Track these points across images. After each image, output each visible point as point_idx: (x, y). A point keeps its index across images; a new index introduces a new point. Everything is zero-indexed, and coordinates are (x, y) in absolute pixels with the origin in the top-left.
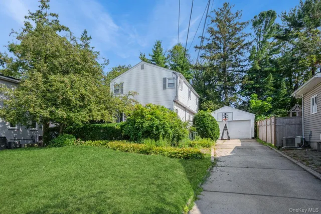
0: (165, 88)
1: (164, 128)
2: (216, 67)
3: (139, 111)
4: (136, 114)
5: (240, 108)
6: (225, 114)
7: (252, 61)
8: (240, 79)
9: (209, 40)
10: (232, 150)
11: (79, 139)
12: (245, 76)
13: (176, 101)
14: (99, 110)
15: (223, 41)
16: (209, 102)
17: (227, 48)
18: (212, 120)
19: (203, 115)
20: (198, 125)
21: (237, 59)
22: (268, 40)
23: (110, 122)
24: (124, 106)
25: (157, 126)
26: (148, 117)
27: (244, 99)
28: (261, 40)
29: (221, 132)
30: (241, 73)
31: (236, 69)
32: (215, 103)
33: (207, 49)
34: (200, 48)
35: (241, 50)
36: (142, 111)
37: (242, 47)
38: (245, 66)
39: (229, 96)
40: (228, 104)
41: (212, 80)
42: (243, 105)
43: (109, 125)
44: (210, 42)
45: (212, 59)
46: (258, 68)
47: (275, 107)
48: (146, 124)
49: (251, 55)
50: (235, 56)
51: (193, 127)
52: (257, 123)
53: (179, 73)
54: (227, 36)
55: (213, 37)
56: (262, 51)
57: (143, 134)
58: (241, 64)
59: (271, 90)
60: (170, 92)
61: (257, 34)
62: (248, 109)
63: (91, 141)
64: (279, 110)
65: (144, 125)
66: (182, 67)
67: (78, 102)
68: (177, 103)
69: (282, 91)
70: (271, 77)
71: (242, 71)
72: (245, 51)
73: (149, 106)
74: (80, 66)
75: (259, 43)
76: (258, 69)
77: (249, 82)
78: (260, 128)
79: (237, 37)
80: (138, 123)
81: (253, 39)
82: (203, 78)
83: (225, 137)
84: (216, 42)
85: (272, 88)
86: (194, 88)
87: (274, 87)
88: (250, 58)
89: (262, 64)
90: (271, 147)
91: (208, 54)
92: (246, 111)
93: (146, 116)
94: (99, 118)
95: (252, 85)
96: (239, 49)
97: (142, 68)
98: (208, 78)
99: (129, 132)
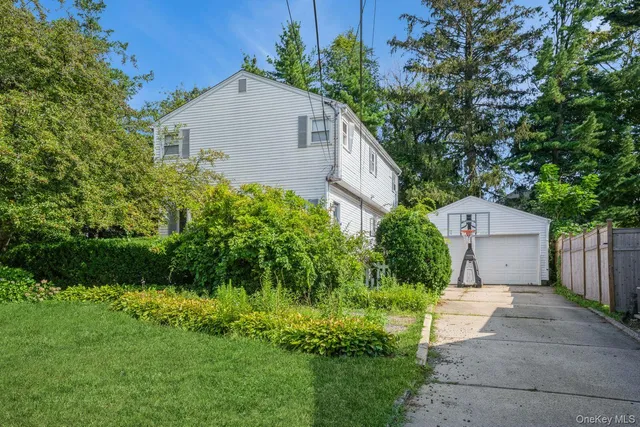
0: (302, 143)
1: (289, 252)
2: (444, 95)
3: (220, 204)
4: (211, 214)
5: (509, 202)
6: (469, 217)
7: (543, 81)
8: (510, 127)
9: (428, 23)
10: (486, 319)
11: (44, 281)
12: (522, 119)
13: (332, 181)
14: (107, 200)
15: (464, 27)
16: (428, 185)
17: (477, 45)
18: (430, 233)
19: (403, 219)
20: (389, 245)
21: (502, 75)
22: (585, 25)
23: (142, 235)
24: (187, 189)
25: (268, 247)
26: (244, 223)
27: (520, 179)
28: (568, 23)
29: (455, 266)
30: (513, 112)
31: (499, 101)
32: (442, 187)
33: (422, 49)
34: (404, 45)
35: (514, 51)
36: (227, 205)
37: (515, 44)
38: (523, 93)
39: (480, 172)
40: (477, 193)
41: (436, 130)
42: (517, 196)
43: (138, 242)
44: (430, 29)
45: (435, 73)
46: (559, 98)
47: (606, 202)
48: (238, 242)
49: (541, 63)
50: (497, 67)
51: (376, 250)
52: (555, 242)
53: (340, 105)
54: (475, 15)
55: (437, 17)
56: (569, 52)
57: (229, 269)
58: (513, 87)
59: (592, 157)
60: (316, 153)
61: (555, 8)
62: (530, 207)
63: (81, 287)
64: (615, 210)
65: (231, 242)
66: (355, 94)
67: (30, 174)
68: (336, 185)
69: (623, 159)
70: (595, 123)
71: (515, 107)
72: (524, 53)
73: (251, 190)
74: (47, 71)
75: (560, 32)
76: (559, 101)
77: (533, 135)
78: (565, 259)
79: (503, 16)
80: (215, 237)
81: (546, 21)
82: (410, 122)
83: (469, 278)
84: (447, 29)
85: (595, 151)
86: (386, 149)
87: (600, 147)
88: (538, 72)
89: (569, 89)
90: (602, 315)
91: (425, 62)
92: (526, 211)
93: (239, 219)
94: (106, 223)
95: (542, 143)
96: (508, 50)
97: (242, 88)
98: (423, 123)
99: (192, 262)
